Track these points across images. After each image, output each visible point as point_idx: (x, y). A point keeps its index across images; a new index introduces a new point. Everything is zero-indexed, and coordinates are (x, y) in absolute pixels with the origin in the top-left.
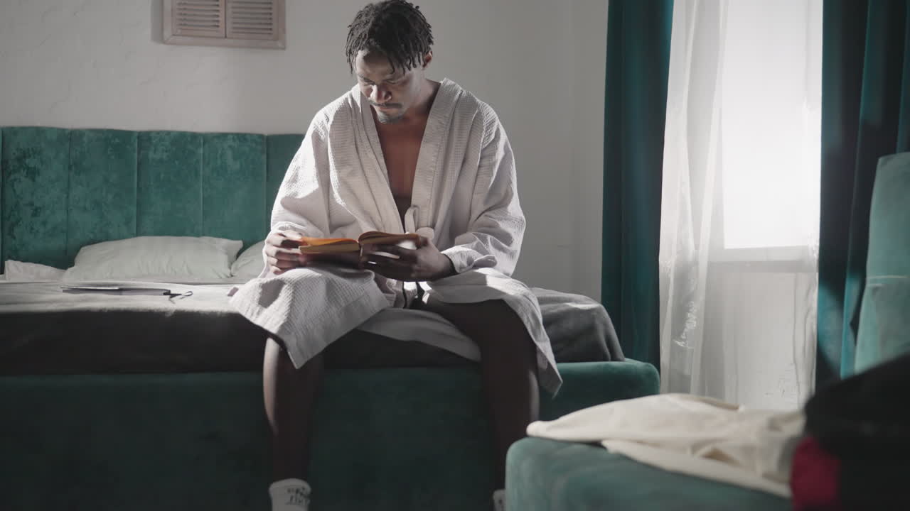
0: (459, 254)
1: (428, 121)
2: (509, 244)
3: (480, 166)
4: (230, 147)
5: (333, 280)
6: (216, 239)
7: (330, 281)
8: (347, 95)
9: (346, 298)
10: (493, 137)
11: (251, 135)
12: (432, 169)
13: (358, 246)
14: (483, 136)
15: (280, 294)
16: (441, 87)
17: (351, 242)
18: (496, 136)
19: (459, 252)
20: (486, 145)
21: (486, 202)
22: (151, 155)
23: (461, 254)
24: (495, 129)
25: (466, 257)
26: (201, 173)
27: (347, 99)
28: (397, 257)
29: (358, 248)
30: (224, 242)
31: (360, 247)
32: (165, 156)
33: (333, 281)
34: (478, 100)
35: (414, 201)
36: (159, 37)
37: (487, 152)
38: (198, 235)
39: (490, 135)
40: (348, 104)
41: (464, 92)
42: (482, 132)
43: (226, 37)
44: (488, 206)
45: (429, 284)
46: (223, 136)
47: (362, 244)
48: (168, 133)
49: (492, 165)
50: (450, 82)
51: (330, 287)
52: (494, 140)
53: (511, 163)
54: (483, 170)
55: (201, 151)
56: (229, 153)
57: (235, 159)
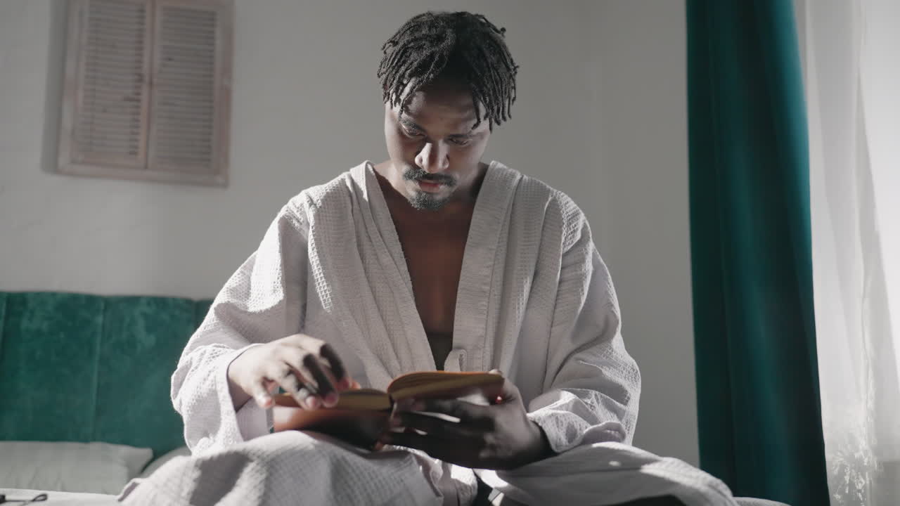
0: (553, 418)
1: (474, 216)
2: (625, 403)
3: (560, 282)
4: (145, 315)
5: (343, 458)
6: (112, 447)
7: (338, 460)
8: (344, 175)
9: (368, 495)
10: (578, 236)
11: (174, 299)
12: (487, 288)
13: (387, 399)
14: (564, 232)
15: (239, 482)
16: (489, 170)
17: (377, 393)
18: (582, 237)
19: (552, 415)
20: (569, 247)
21: (574, 337)
22: (25, 324)
23: (557, 418)
24: (580, 226)
25: (565, 425)
26: (98, 348)
27: (343, 180)
28: (456, 420)
29: (387, 405)
30: (124, 450)
31: (392, 402)
32: (45, 326)
33: (346, 462)
34: (548, 186)
35: (456, 340)
36: (52, 165)
37: (570, 259)
38: (86, 440)
39: (575, 231)
40: (347, 187)
41: (525, 177)
42: (561, 227)
43: (146, 167)
44: (579, 343)
45: (500, 475)
46: (132, 301)
47: (394, 396)
48: (54, 294)
49: (580, 280)
50: (500, 165)
51: (338, 473)
52: (580, 241)
53: (606, 279)
54: (565, 287)
55: (99, 319)
56: (141, 323)
57: (149, 330)
